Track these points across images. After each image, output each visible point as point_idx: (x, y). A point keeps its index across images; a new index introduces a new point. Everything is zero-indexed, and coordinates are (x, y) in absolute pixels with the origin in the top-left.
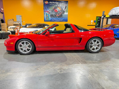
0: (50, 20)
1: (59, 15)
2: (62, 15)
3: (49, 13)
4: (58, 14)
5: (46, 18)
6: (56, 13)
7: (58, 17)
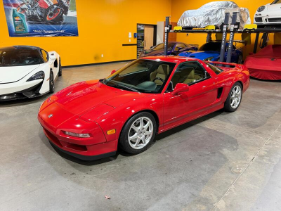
0: (28, 31)
1: (53, 18)
2: (61, 18)
3: (23, 10)
4: (51, 15)
5: (15, 26)
6: (44, 11)
7: (53, 24)
